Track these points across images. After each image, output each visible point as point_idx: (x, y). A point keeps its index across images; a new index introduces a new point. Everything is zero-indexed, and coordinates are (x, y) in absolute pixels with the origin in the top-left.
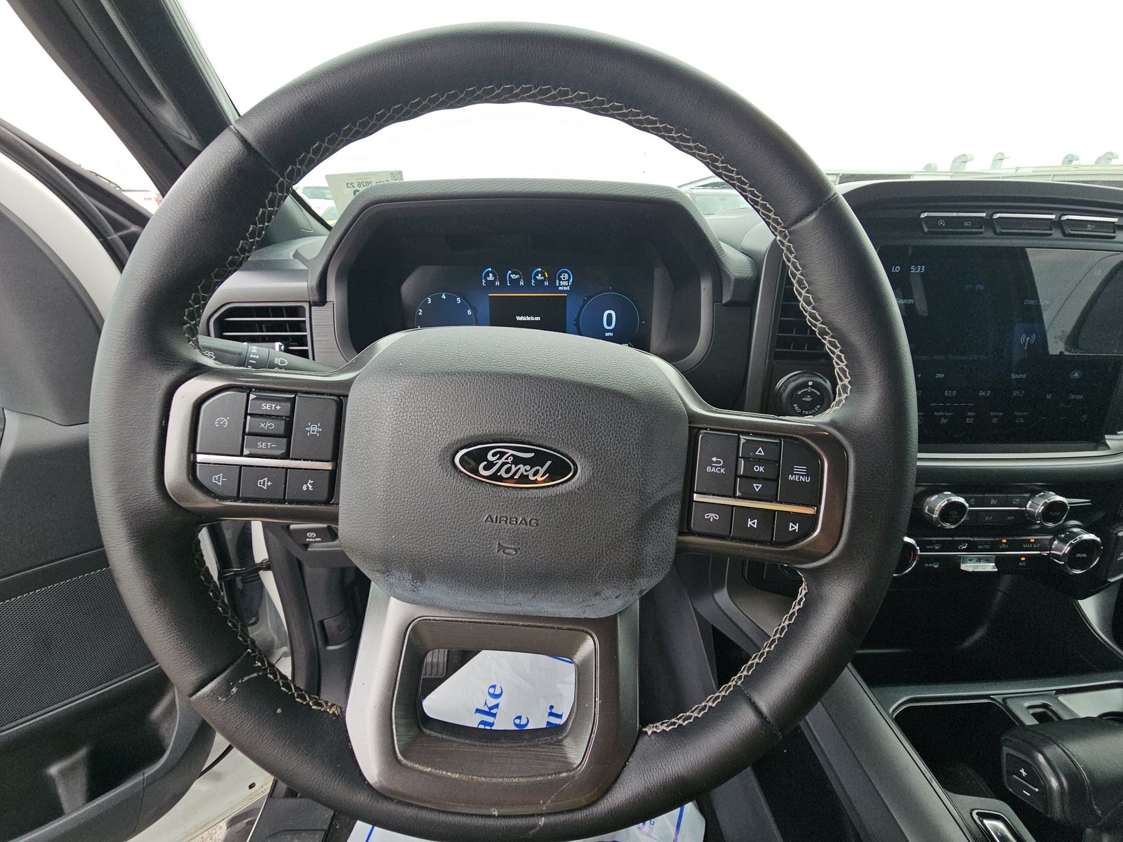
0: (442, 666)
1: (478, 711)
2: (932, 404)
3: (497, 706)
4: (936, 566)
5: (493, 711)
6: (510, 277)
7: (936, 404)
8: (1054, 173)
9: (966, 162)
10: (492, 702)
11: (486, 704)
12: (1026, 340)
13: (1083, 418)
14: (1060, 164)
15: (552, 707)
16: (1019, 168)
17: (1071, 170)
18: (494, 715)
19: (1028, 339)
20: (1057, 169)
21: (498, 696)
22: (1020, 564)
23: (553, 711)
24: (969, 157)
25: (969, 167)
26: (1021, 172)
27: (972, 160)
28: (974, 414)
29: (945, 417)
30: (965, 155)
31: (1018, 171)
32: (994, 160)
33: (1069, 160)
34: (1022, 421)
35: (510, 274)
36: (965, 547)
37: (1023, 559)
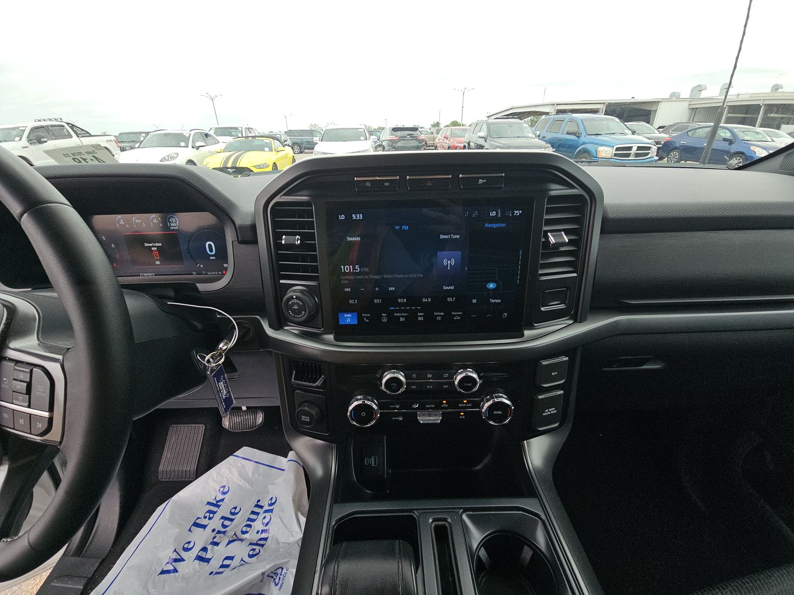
0: (193, 472)
1: (209, 503)
2: (391, 308)
3: (222, 500)
4: (401, 419)
5: (219, 504)
6: (135, 222)
7: (393, 308)
8: (764, 98)
9: (701, 90)
10: (220, 497)
11: (215, 499)
12: (448, 264)
13: (504, 316)
14: (769, 91)
15: (259, 501)
16: (740, 94)
17: (777, 95)
18: (219, 506)
19: (449, 262)
20: (767, 95)
21: (224, 493)
22: (461, 417)
23: (259, 503)
24: (703, 87)
25: (704, 94)
26: (741, 98)
27: (706, 89)
28: (423, 314)
29: (403, 317)
30: (700, 86)
31: (739, 97)
32: (721, 89)
33: (776, 88)
34: (459, 318)
35: (135, 220)
36: (417, 406)
37: (462, 414)
